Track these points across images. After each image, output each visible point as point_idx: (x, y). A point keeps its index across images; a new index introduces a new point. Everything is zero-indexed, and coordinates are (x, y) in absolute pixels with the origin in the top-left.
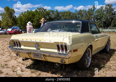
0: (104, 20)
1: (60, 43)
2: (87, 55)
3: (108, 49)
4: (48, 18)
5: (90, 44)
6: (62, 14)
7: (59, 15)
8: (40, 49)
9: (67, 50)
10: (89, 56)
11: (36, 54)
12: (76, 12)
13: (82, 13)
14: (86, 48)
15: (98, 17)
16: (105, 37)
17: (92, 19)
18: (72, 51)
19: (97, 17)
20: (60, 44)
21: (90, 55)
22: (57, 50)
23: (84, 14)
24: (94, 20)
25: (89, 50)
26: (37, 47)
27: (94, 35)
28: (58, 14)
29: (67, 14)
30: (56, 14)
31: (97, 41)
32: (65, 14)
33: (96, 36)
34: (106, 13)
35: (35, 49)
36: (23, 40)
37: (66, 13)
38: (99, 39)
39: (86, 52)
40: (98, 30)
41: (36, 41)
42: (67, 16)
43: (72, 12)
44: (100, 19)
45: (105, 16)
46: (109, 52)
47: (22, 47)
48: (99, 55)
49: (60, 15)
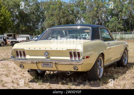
0: (124, 17)
1: (73, 49)
2: (99, 64)
3: (126, 62)
4: (17, 13)
5: (101, 52)
6: (46, 6)
7: (39, 7)
8: (50, 58)
9: (80, 57)
10: (100, 65)
11: (45, 63)
12: (71, 2)
13: (84, 4)
14: (97, 57)
15: (114, 12)
16: (120, 45)
17: (103, 14)
18: (85, 57)
19: (111, 12)
20: (72, 51)
21: (102, 64)
22: (70, 57)
23: (87, 7)
24: (107, 18)
25: (101, 59)
26: (47, 55)
27: (106, 43)
28: (37, 6)
29: (55, 7)
30: (33, 5)
31: (109, 49)
32: (52, 6)
33: (108, 44)
34: (129, 3)
35: (44, 57)
36: (29, 48)
37: (54, 5)
38: (112, 47)
39: (97, 61)
40: (111, 36)
41: (46, 49)
42: (55, 10)
43: (65, 2)
44: (117, 15)
45: (126, 9)
46: (126, 65)
47: (28, 57)
48: (113, 68)
49: (42, 8)
